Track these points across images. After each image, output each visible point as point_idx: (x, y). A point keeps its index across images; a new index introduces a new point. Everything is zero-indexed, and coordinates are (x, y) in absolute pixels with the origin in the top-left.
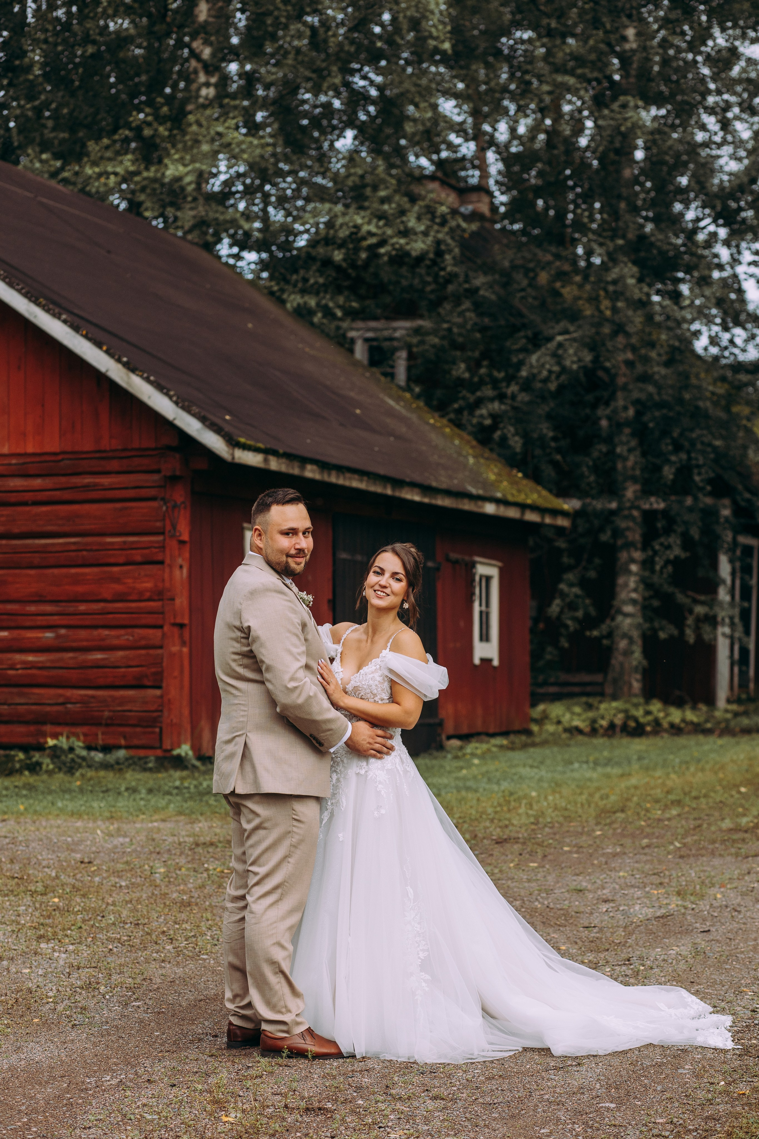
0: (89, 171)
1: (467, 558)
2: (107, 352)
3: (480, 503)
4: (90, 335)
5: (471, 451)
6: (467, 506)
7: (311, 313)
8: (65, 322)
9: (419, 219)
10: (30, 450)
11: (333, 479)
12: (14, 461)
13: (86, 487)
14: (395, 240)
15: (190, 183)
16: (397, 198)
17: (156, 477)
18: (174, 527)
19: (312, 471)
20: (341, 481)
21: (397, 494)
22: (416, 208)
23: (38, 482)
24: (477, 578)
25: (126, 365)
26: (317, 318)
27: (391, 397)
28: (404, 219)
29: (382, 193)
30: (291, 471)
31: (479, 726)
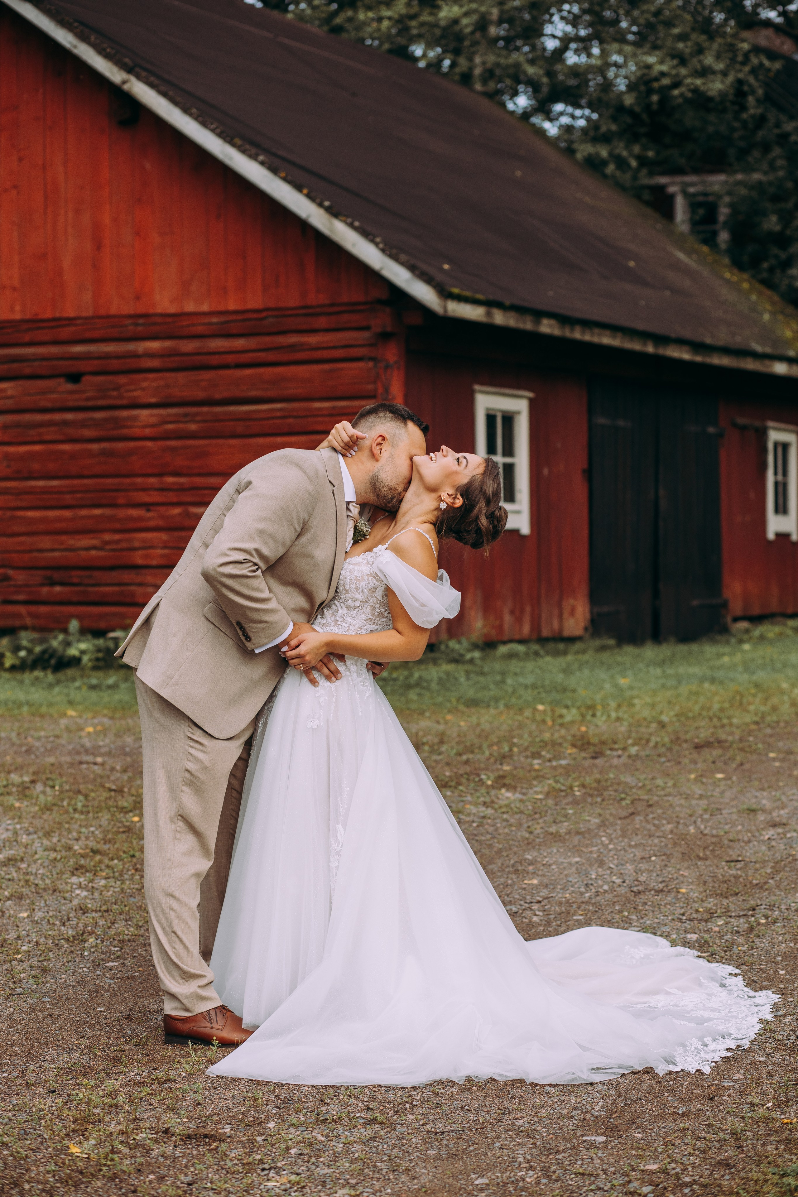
0: (362, 16)
1: (757, 423)
2: (309, 196)
3: (767, 362)
4: (289, 178)
5: (768, 307)
6: (750, 365)
7: (604, 163)
8: (262, 163)
9: (718, 57)
10: (232, 307)
11: (578, 334)
12: (215, 320)
13: (292, 347)
14: (689, 81)
15: (467, 26)
16: (694, 36)
17: (366, 334)
18: (387, 390)
19: (550, 326)
20: (588, 337)
21: (661, 351)
22: (715, 46)
23: (240, 343)
24: (770, 446)
25: (328, 210)
26: (611, 168)
27: (682, 250)
28: (701, 57)
29: (676, 31)
30: (521, 325)
31: (774, 606)
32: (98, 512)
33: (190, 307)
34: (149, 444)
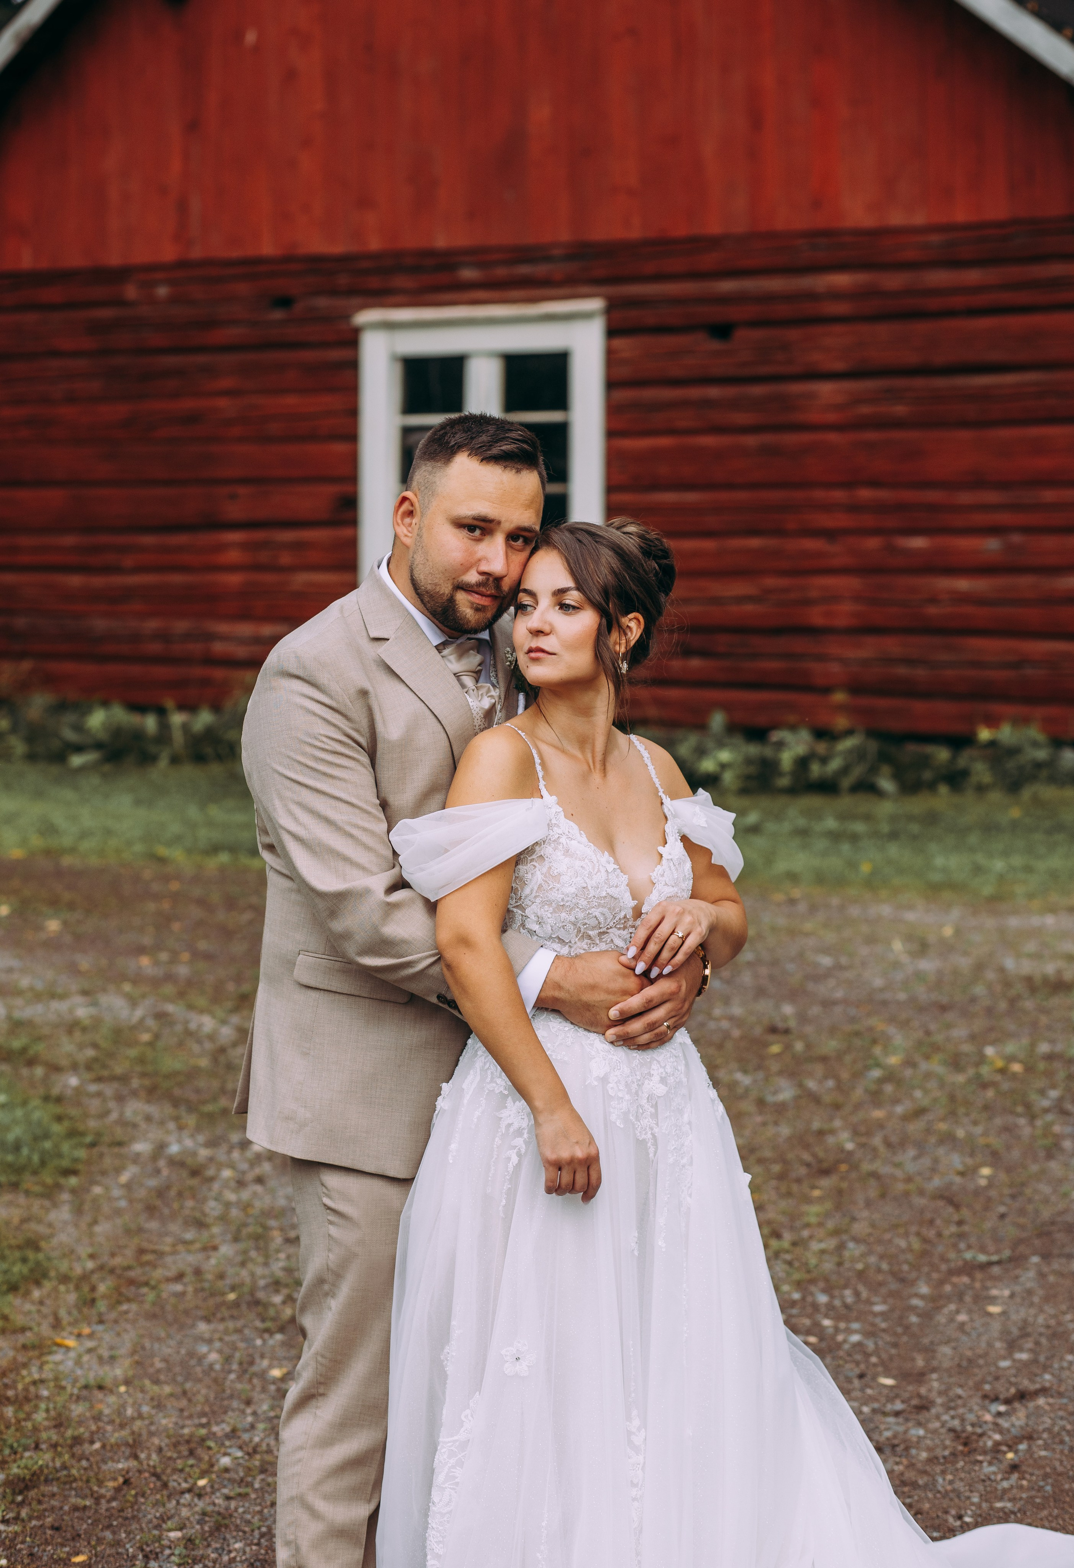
4: (1043, 11)
10: (960, 217)
13: (1054, 283)
32: (755, 543)
33: (897, 218)
34: (833, 437)
